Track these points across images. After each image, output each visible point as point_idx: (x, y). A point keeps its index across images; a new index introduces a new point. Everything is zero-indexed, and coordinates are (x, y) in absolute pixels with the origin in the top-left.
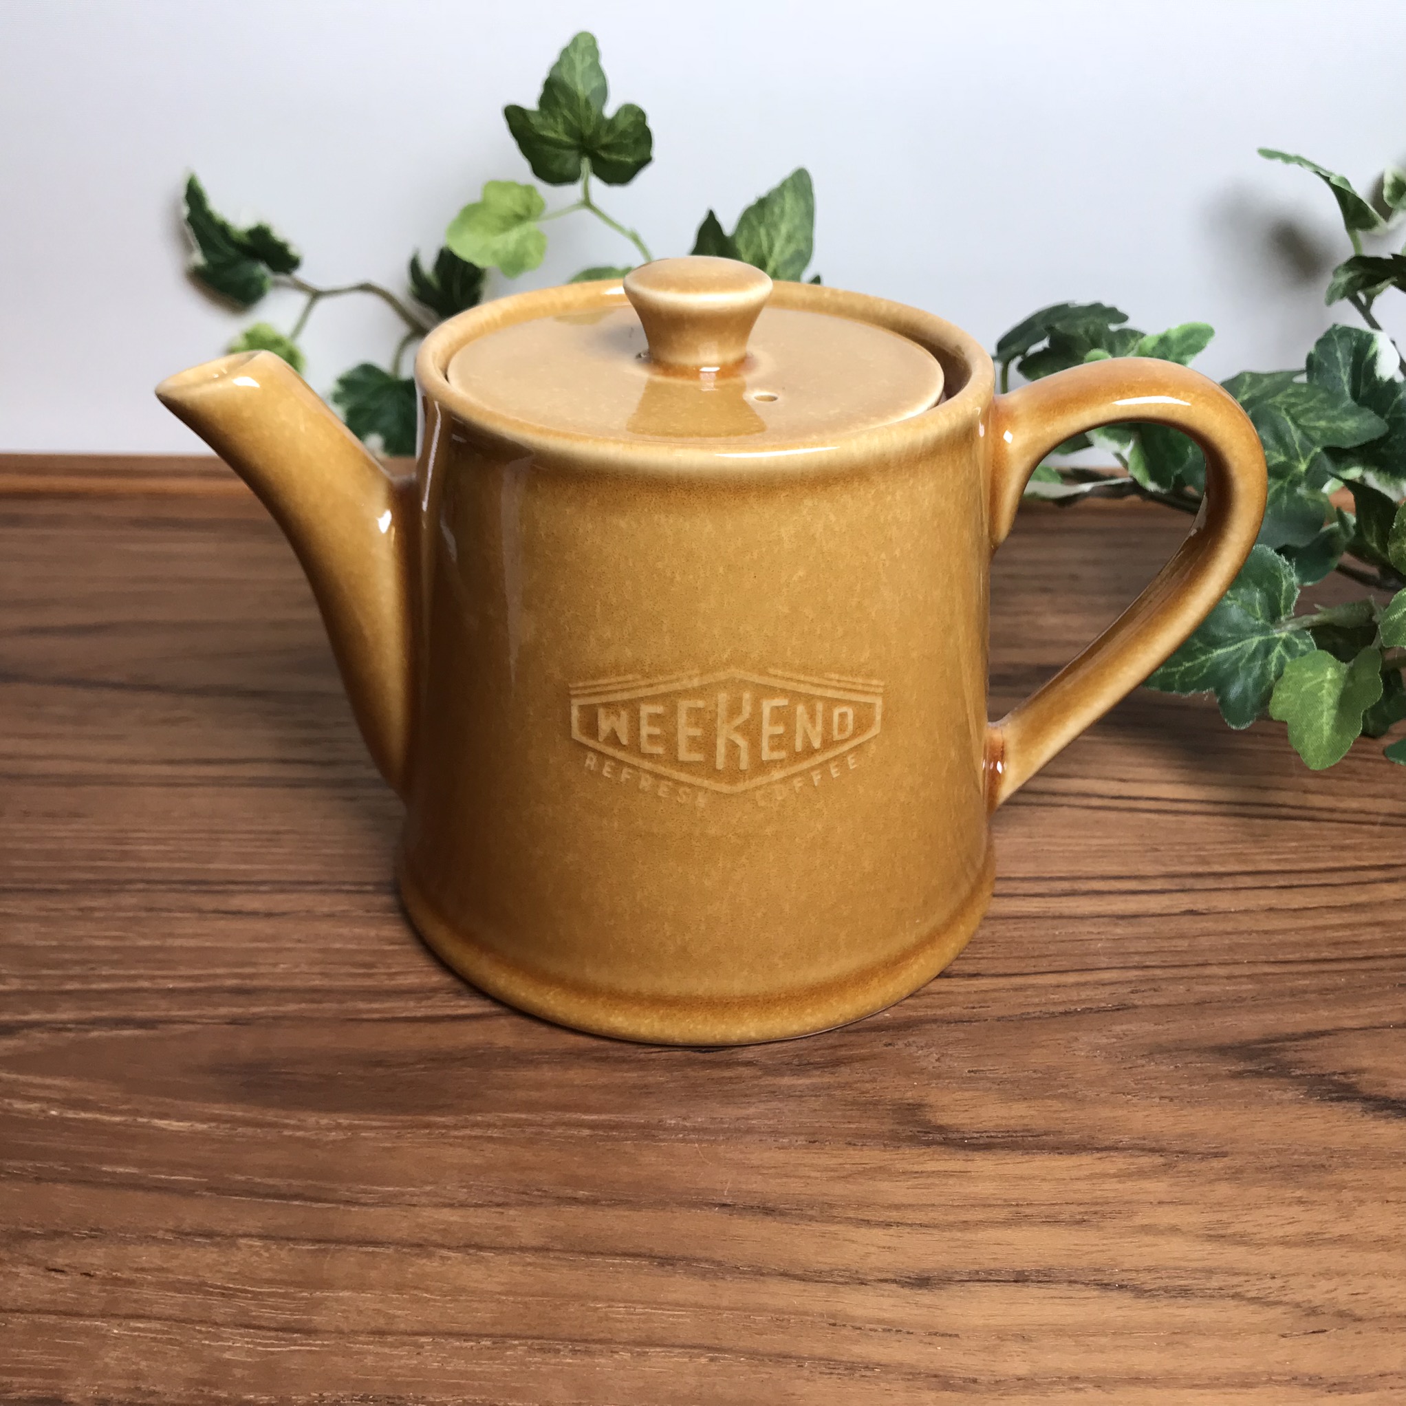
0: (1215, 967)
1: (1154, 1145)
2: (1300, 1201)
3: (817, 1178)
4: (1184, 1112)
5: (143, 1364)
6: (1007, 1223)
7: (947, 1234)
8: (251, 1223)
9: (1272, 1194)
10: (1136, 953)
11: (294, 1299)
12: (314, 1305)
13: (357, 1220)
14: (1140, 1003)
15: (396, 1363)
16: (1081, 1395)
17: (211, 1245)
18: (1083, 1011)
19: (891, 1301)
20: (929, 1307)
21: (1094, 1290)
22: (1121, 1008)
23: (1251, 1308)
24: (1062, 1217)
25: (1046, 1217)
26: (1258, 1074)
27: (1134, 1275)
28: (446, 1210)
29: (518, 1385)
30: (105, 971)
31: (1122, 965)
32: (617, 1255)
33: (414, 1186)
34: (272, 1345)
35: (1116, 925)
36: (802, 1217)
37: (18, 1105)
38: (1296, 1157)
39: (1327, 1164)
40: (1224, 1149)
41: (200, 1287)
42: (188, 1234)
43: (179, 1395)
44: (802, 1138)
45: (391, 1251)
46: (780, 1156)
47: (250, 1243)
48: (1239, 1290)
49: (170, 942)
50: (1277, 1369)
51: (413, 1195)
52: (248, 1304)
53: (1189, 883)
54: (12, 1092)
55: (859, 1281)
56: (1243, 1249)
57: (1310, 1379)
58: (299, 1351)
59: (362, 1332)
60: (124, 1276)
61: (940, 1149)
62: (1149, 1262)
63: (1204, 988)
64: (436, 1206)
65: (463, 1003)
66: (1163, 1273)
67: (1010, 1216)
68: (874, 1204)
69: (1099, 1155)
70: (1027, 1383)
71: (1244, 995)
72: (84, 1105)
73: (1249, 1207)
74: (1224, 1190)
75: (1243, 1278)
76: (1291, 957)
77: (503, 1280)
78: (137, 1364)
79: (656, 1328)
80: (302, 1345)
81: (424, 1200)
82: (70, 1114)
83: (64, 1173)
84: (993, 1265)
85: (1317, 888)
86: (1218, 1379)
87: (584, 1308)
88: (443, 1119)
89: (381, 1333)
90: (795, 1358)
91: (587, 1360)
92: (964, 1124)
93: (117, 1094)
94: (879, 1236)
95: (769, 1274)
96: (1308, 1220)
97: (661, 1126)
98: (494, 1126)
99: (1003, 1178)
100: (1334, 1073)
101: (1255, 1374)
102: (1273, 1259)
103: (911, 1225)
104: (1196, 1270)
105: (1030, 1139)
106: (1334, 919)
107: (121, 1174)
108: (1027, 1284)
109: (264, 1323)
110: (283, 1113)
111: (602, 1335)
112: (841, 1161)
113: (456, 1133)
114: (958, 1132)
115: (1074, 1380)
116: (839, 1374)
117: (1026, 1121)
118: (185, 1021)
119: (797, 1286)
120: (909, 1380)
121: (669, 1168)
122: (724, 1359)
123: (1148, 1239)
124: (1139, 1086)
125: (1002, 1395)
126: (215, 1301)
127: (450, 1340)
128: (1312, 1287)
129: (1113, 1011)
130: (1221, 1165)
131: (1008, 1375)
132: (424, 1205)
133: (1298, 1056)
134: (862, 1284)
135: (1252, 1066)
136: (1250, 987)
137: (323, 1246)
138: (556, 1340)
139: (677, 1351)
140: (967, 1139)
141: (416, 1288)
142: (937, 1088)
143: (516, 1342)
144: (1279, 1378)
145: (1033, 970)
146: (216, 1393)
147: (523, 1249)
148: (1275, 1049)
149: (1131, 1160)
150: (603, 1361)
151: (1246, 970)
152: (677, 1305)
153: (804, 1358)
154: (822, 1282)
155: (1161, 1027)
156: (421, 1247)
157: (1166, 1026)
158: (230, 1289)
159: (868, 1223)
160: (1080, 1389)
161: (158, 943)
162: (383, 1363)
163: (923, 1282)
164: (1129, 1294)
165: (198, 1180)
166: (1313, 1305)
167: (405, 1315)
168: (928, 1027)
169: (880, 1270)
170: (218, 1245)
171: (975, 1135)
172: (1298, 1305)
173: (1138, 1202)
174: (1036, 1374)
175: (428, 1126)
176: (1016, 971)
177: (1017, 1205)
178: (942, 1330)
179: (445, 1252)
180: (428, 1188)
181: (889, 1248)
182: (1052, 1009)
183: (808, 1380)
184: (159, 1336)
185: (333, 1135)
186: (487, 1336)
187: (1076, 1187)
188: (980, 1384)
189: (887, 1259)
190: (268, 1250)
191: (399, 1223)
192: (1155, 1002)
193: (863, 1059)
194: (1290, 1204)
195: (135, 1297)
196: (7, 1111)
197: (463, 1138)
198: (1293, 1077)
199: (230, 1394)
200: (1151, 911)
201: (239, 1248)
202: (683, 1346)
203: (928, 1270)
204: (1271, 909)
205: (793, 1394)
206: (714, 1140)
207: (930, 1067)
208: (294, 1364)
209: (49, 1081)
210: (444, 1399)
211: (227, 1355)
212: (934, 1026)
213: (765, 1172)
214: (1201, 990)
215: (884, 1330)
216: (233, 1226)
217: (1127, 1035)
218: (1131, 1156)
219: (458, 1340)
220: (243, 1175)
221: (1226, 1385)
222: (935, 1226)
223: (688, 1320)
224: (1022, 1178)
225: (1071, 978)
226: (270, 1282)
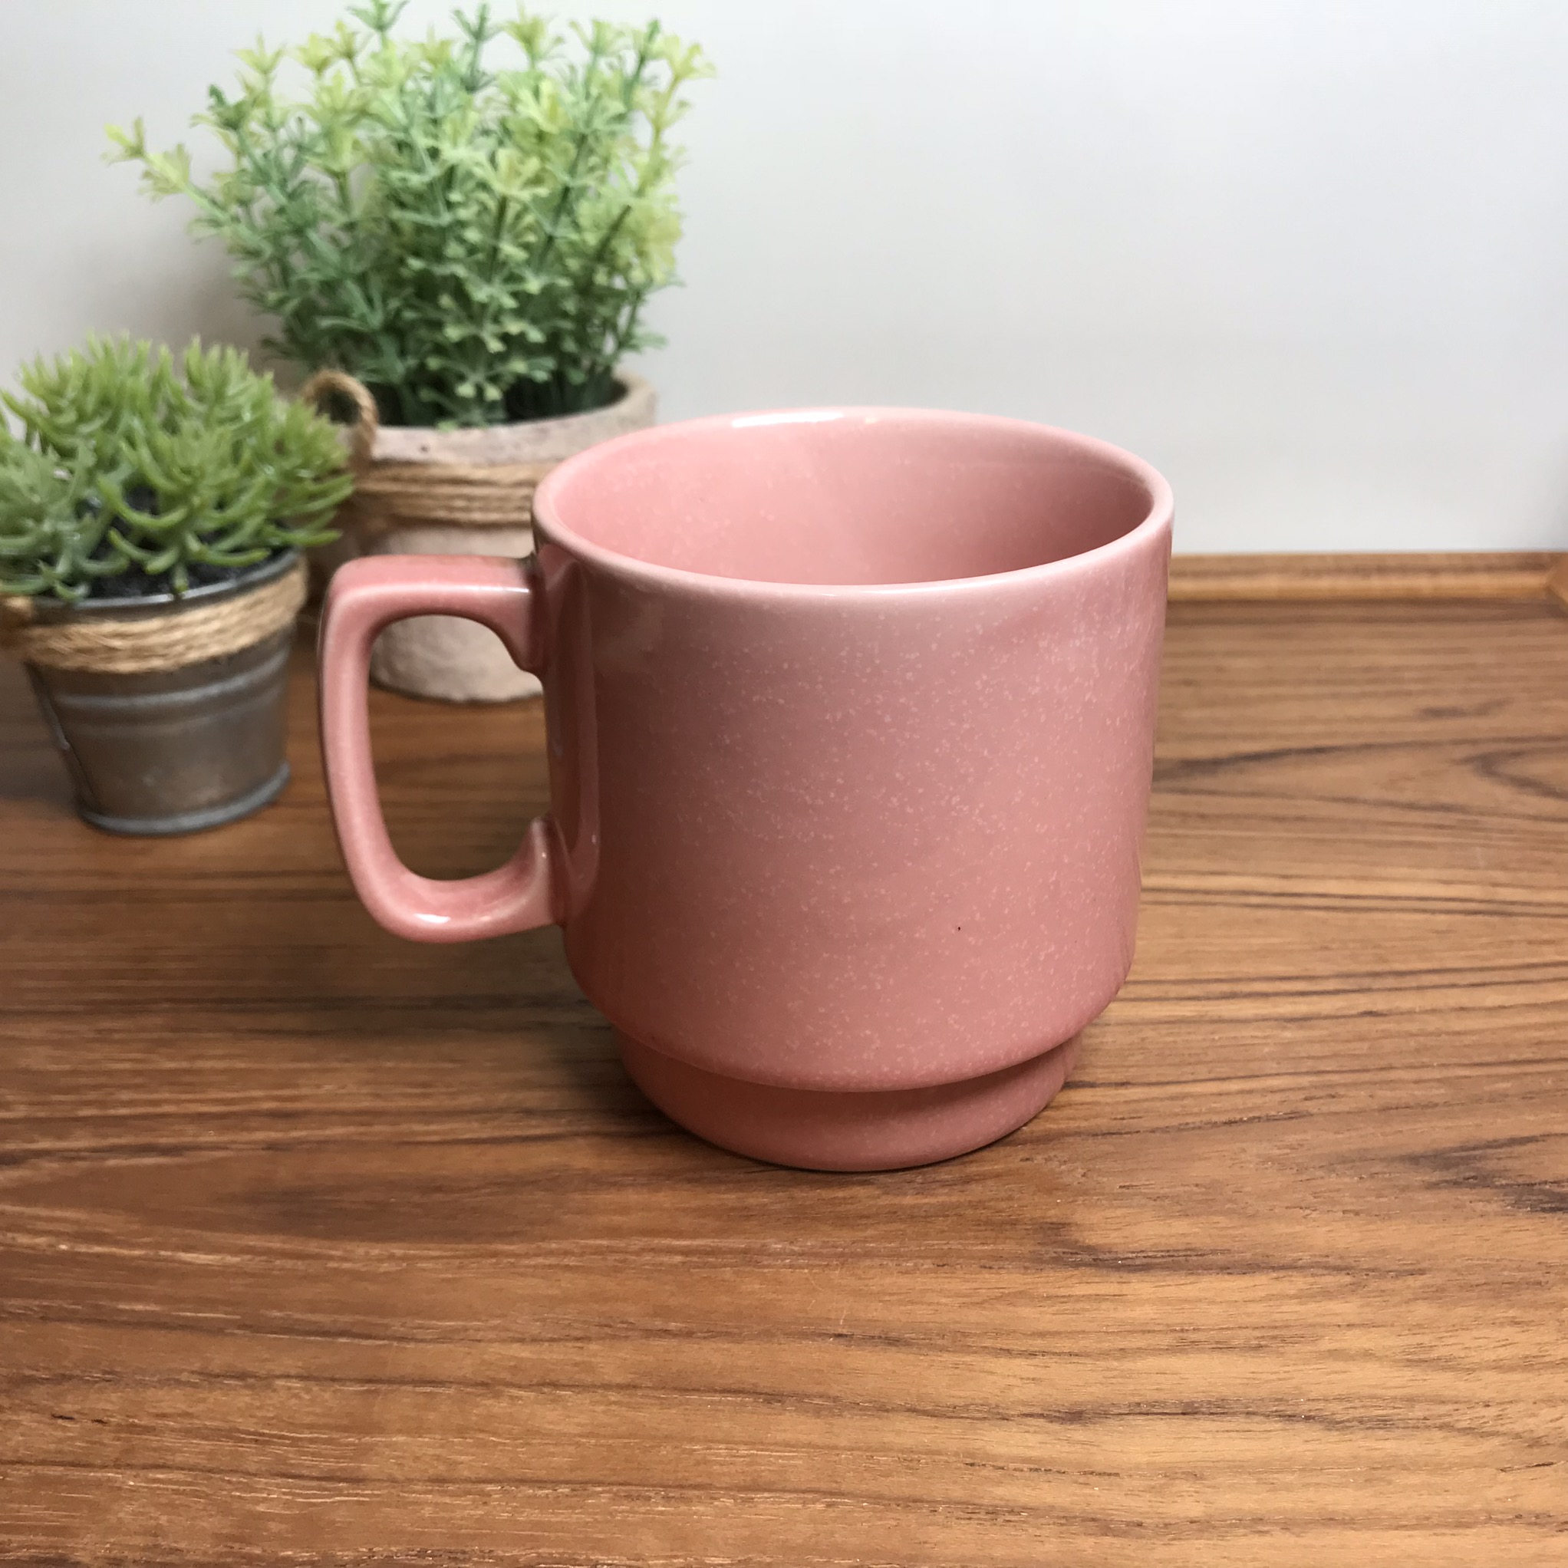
0: (1399, 1071)
1: (1339, 1262)
2: (1514, 1322)
3: (946, 1305)
4: (1372, 1227)
5: (164, 1520)
6: (1171, 1350)
7: (1102, 1364)
8: (290, 1363)
9: (1481, 1314)
10: (1308, 1058)
11: (341, 1445)
12: (363, 1452)
13: (412, 1358)
14: (1316, 1111)
15: (458, 1514)
16: (1267, 1539)
17: (246, 1387)
18: (1251, 1120)
19: (1039, 1437)
20: (1083, 1443)
21: (1276, 1422)
22: (1293, 1116)
23: (1464, 1439)
24: (1236, 1342)
25: (1217, 1343)
26: (1456, 1184)
27: (1321, 1405)
28: (515, 1345)
29: (602, 1536)
30: (125, 1096)
31: (1292, 1071)
32: (716, 1391)
33: (479, 1320)
34: (315, 1496)
35: (1285, 1028)
36: (932, 1347)
37: (23, 1239)
38: (1506, 1273)
39: (1543, 1280)
40: (1424, 1265)
41: (231, 1434)
42: (218, 1376)
43: (205, 1553)
44: (929, 1261)
45: (452, 1391)
46: (904, 1281)
47: (289, 1384)
48: (1447, 1419)
49: (200, 1064)
50: (1497, 1506)
51: (478, 1330)
52: (285, 1450)
53: (1367, 982)
54: (16, 1225)
55: (999, 1415)
56: (1449, 1375)
57: (1537, 1517)
58: (346, 1501)
59: (419, 1481)
60: (143, 1423)
61: (1088, 1270)
62: (1339, 1390)
63: (1389, 1094)
64: (503, 1341)
65: (534, 1122)
66: (1357, 1403)
67: (1174, 1343)
68: (1014, 1332)
69: (1275, 1275)
70: (1202, 1526)
71: (1436, 1100)
72: (100, 1238)
73: (1455, 1329)
74: (1423, 1310)
75: (1450, 1407)
76: (1489, 1059)
77: (583, 1422)
78: (157, 1519)
79: (763, 1471)
80: (348, 1495)
81: (491, 1335)
82: (83, 1248)
83: (74, 1312)
84: (1156, 1396)
85: (1513, 987)
86: (1427, 1518)
87: (678, 1451)
88: (512, 1248)
89: (440, 1480)
90: (928, 1502)
91: (683, 1508)
92: (1116, 1244)
93: (135, 1227)
94: (1022, 1366)
95: (893, 1410)
96: (1525, 1342)
97: (763, 1251)
98: (573, 1254)
99: (1166, 1301)
100: (1546, 1183)
101: (1471, 1513)
102: (1487, 1385)
103: (1059, 1354)
104: (1394, 1398)
105: (1195, 1258)
106: (1535, 1018)
107: (140, 1312)
108: (1196, 1416)
109: (305, 1472)
110: (327, 1243)
111: (699, 1480)
112: (975, 1285)
113: (527, 1262)
114: (1110, 1252)
115: (1256, 1523)
116: (979, 1519)
117: (1188, 1239)
118: (216, 1147)
119: (927, 1422)
120: (1062, 1525)
121: (775, 1296)
122: (846, 1504)
123: (1339, 1365)
124: (1319, 1200)
125: (1174, 1539)
126: (247, 1449)
127: (522, 1488)
128: (1534, 1415)
129: (1285, 1119)
130: (1418, 1283)
131: (1178, 1518)
132: (491, 1341)
133: (1502, 1164)
134: (1004, 1419)
135: (1449, 1175)
136: (1442, 1091)
137: (372, 1387)
138: (645, 1486)
139: (788, 1496)
140: (1122, 1260)
141: (482, 1431)
142: (1084, 1204)
143: (599, 1489)
144: (1500, 1517)
145: (1191, 1077)
146: (247, 1549)
147: (607, 1387)
148: (1475, 1158)
149: (1311, 1280)
150: (701, 1508)
151: (1437, 1074)
152: (788, 1445)
153: (939, 1502)
154: (956, 1418)
155: (1340, 1136)
156: (488, 1386)
157: (1347, 1134)
158: (263, 1435)
159: (1008, 1352)
160: (1267, 1532)
161: (185, 1065)
162: (442, 1514)
163: (1075, 1416)
164: (1319, 1426)
165: (229, 1317)
166: (1535, 1435)
167: (468, 1461)
168: (1071, 1139)
169: (1024, 1403)
170: (251, 1387)
171: (1130, 1255)
172: (1518, 1436)
173: (1323, 1325)
174: (1211, 1516)
175: (495, 1254)
176: (1170, 1079)
177: (1182, 1331)
178: (1098, 1469)
179: (514, 1392)
180: (497, 1322)
181: (1033, 1379)
182: (1215, 1118)
183: (944, 1526)
184: (182, 1488)
185: (385, 1267)
186: (567, 1482)
187: (1250, 1310)
188: (1146, 1528)
189: (1031, 1392)
190: (308, 1391)
191: (461, 1361)
192: (1334, 1108)
193: (997, 1176)
194: (1502, 1324)
195: (155, 1445)
196: (12, 1246)
197: (535, 1267)
198: (1496, 1187)
199: (264, 1551)
200: (1325, 1013)
201: (275, 1390)
202: (796, 1491)
203: (1081, 1404)
204: (1462, 1009)
205: (925, 1543)
206: (828, 1265)
207: (1075, 1184)
208: (340, 1516)
209: (58, 1213)
210: (515, 1553)
211: (261, 1508)
212: (1078, 1139)
213: (887, 1298)
214: (1386, 1095)
215: (1031, 1470)
216: (269, 1366)
217: (1302, 1145)
218: (1313, 1275)
219: (530, 1488)
220: (280, 1311)
221: (1437, 1526)
222: (1087, 1355)
223: (801, 1462)
224: (1186, 1301)
225: (1234, 1086)
226: (311, 1427)
